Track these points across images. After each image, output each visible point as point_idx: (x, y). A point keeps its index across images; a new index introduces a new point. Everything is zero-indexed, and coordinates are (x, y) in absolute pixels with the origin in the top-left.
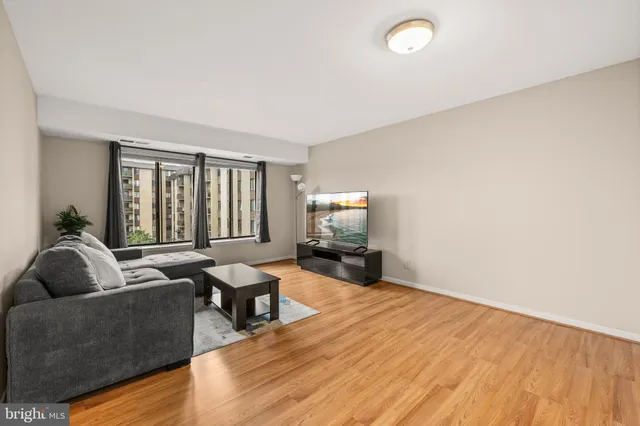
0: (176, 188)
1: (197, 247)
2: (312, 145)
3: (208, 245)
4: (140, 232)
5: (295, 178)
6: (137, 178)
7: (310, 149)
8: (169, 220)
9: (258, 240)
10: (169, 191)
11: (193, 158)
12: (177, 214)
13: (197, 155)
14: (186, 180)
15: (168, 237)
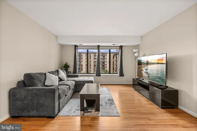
0: (115, 58)
2: (143, 35)
5: (134, 51)
6: (106, 56)
8: (113, 67)
9: (119, 75)
10: (114, 59)
12: (115, 65)
14: (118, 55)
15: (113, 72)
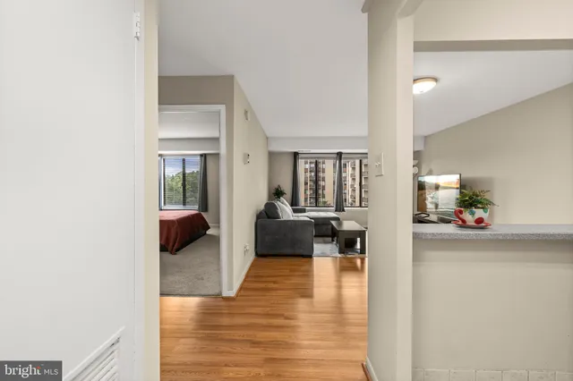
1: (336, 211)
3: (344, 210)
4: (325, 202)
7: (426, 137)
11: (335, 156)
13: (338, 153)
